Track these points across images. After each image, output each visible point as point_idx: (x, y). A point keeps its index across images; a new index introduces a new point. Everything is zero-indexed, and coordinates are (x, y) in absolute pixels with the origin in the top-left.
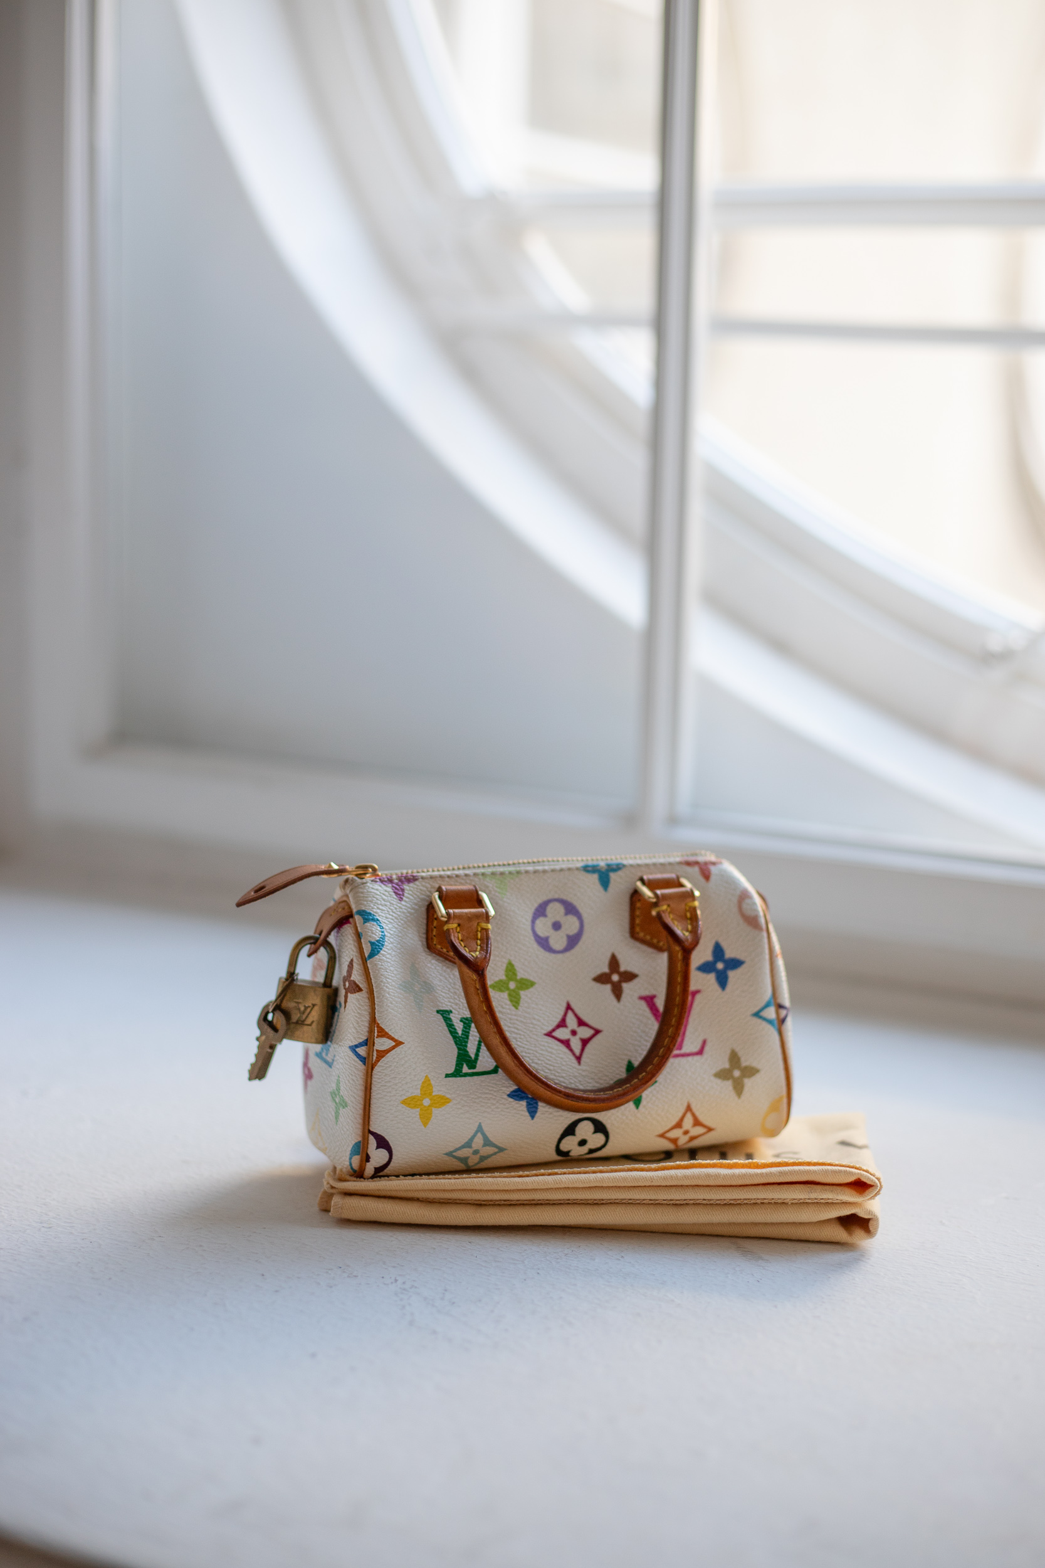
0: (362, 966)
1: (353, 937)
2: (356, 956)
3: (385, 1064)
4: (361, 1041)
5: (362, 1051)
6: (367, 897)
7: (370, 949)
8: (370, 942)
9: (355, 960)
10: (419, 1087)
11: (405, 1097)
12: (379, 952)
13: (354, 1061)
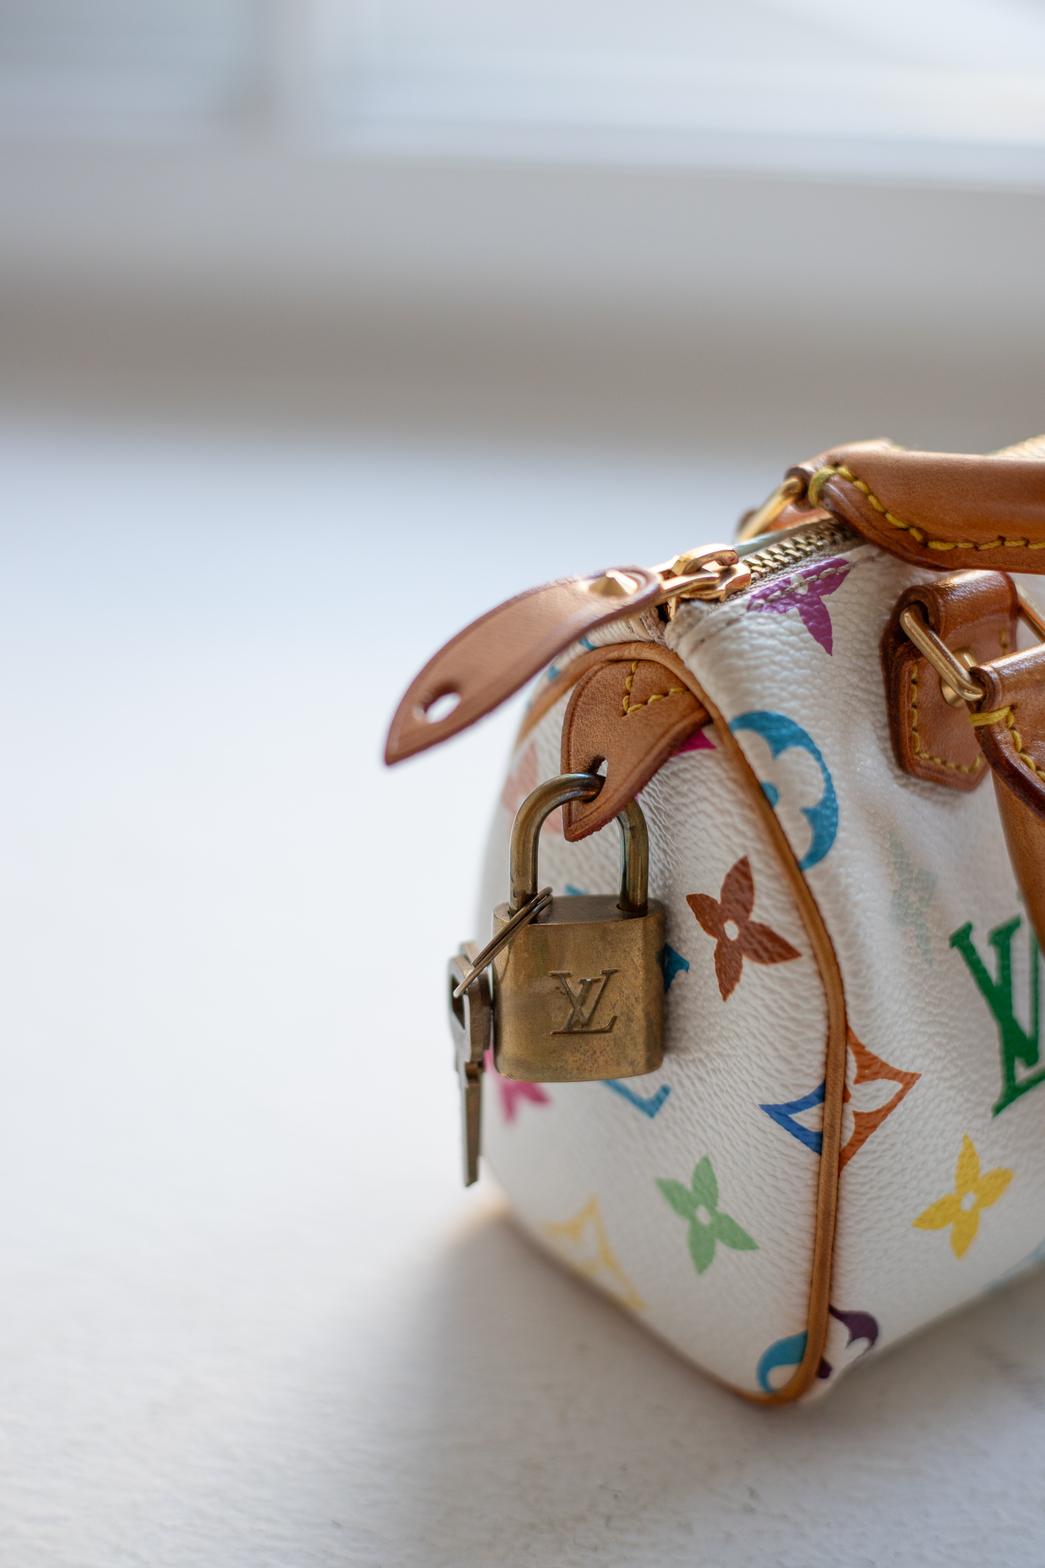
0: (786, 882)
1: (733, 793)
2: (758, 852)
3: (880, 1144)
4: (806, 1092)
5: (809, 1119)
6: (756, 667)
7: (809, 834)
8: (806, 811)
9: (755, 862)
10: (954, 1171)
11: (923, 1209)
12: (832, 836)
13: (787, 1145)
